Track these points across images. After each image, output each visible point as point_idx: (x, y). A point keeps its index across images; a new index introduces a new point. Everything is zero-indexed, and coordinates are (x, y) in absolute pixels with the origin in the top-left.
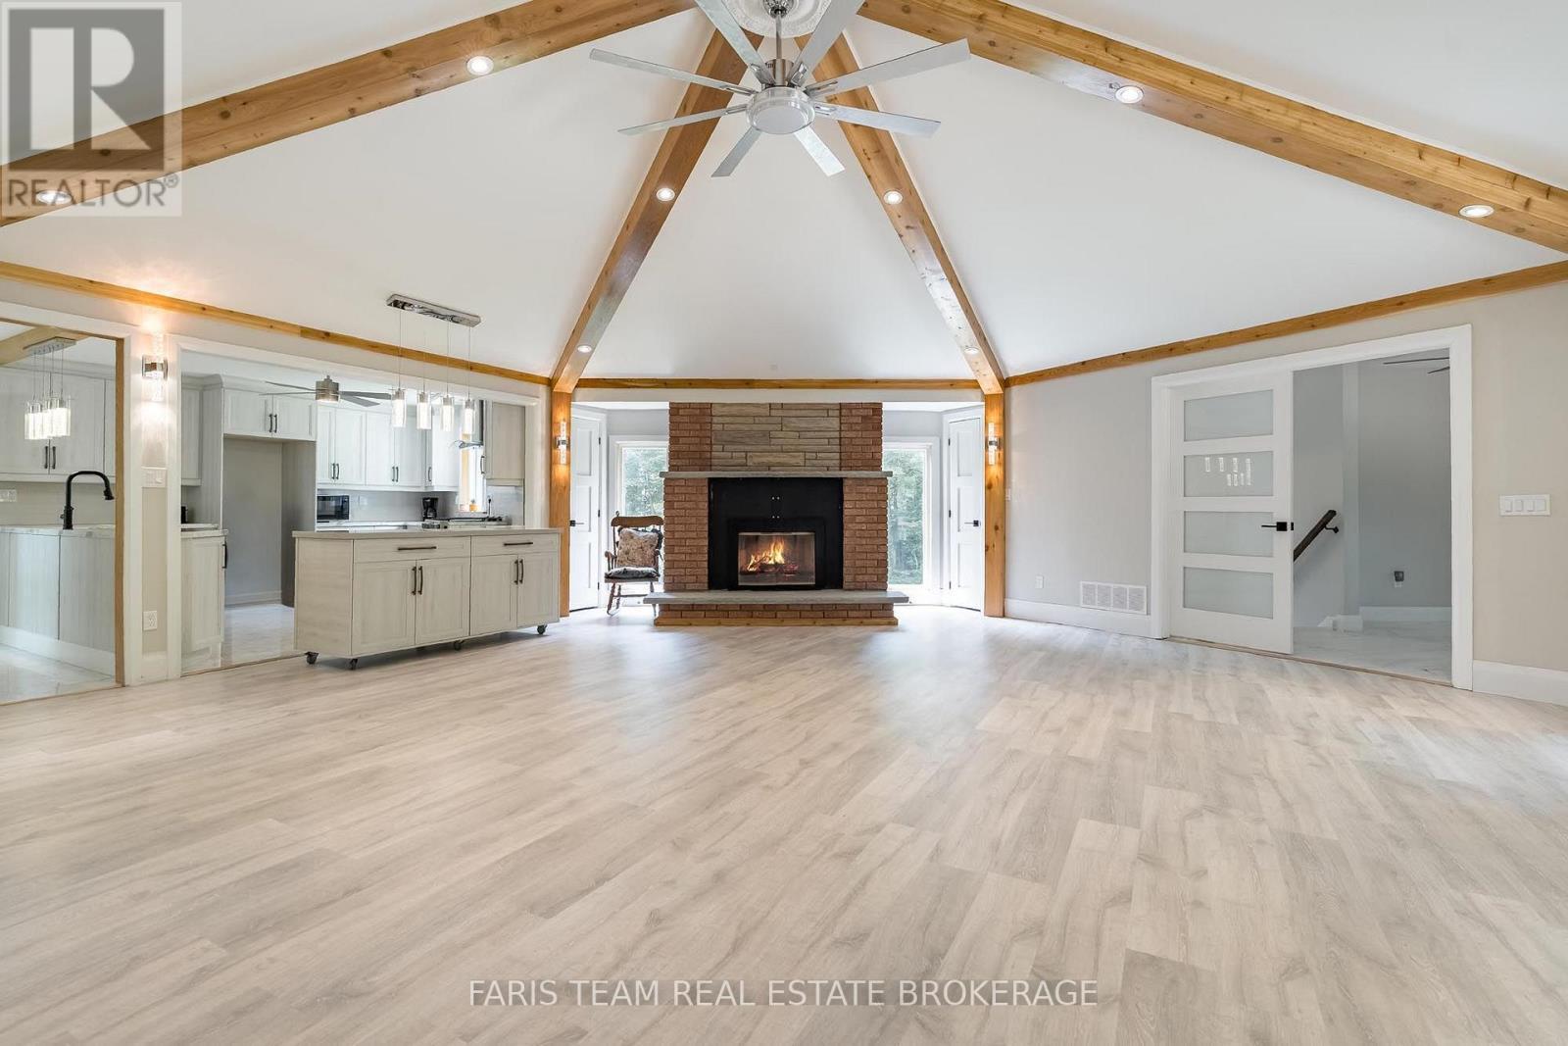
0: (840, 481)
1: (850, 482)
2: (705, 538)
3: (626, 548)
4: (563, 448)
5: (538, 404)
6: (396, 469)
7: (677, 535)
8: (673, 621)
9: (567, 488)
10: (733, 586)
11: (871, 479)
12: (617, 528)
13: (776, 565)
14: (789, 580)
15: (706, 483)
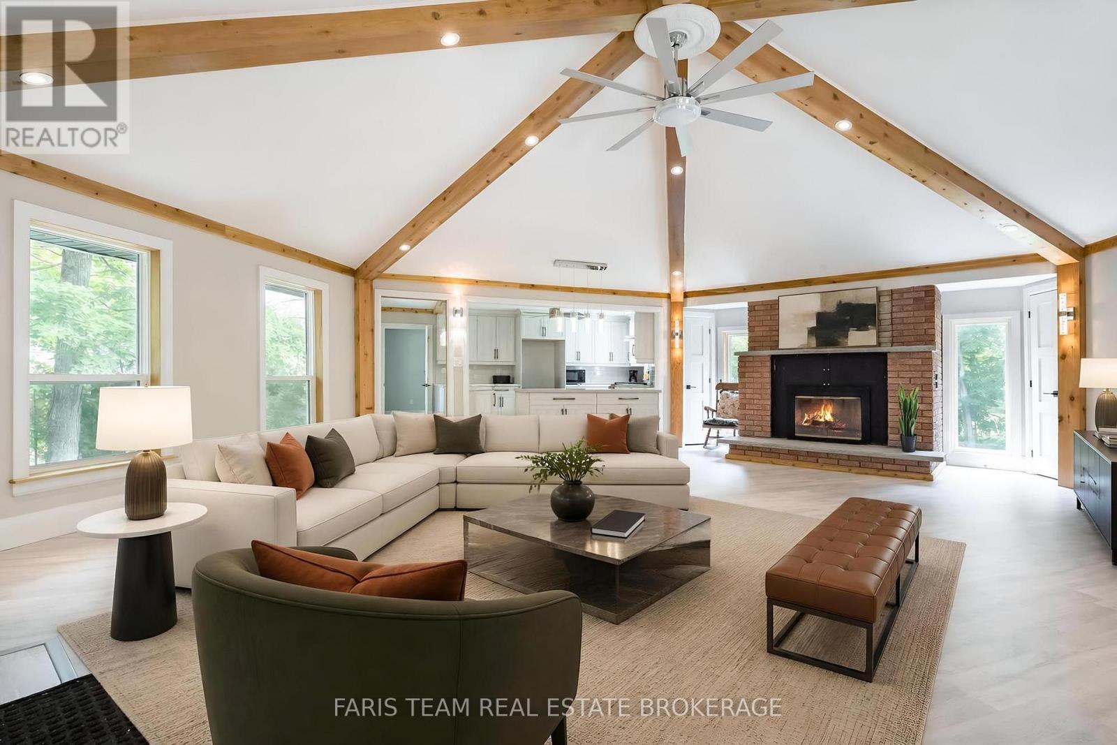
0: (884, 355)
1: (894, 355)
2: (768, 399)
3: (722, 404)
4: (677, 337)
5: (662, 310)
6: (611, 354)
7: (748, 396)
8: (740, 457)
9: (681, 363)
10: (791, 436)
11: (914, 352)
12: (719, 391)
13: (827, 423)
14: (837, 434)
15: (769, 359)
